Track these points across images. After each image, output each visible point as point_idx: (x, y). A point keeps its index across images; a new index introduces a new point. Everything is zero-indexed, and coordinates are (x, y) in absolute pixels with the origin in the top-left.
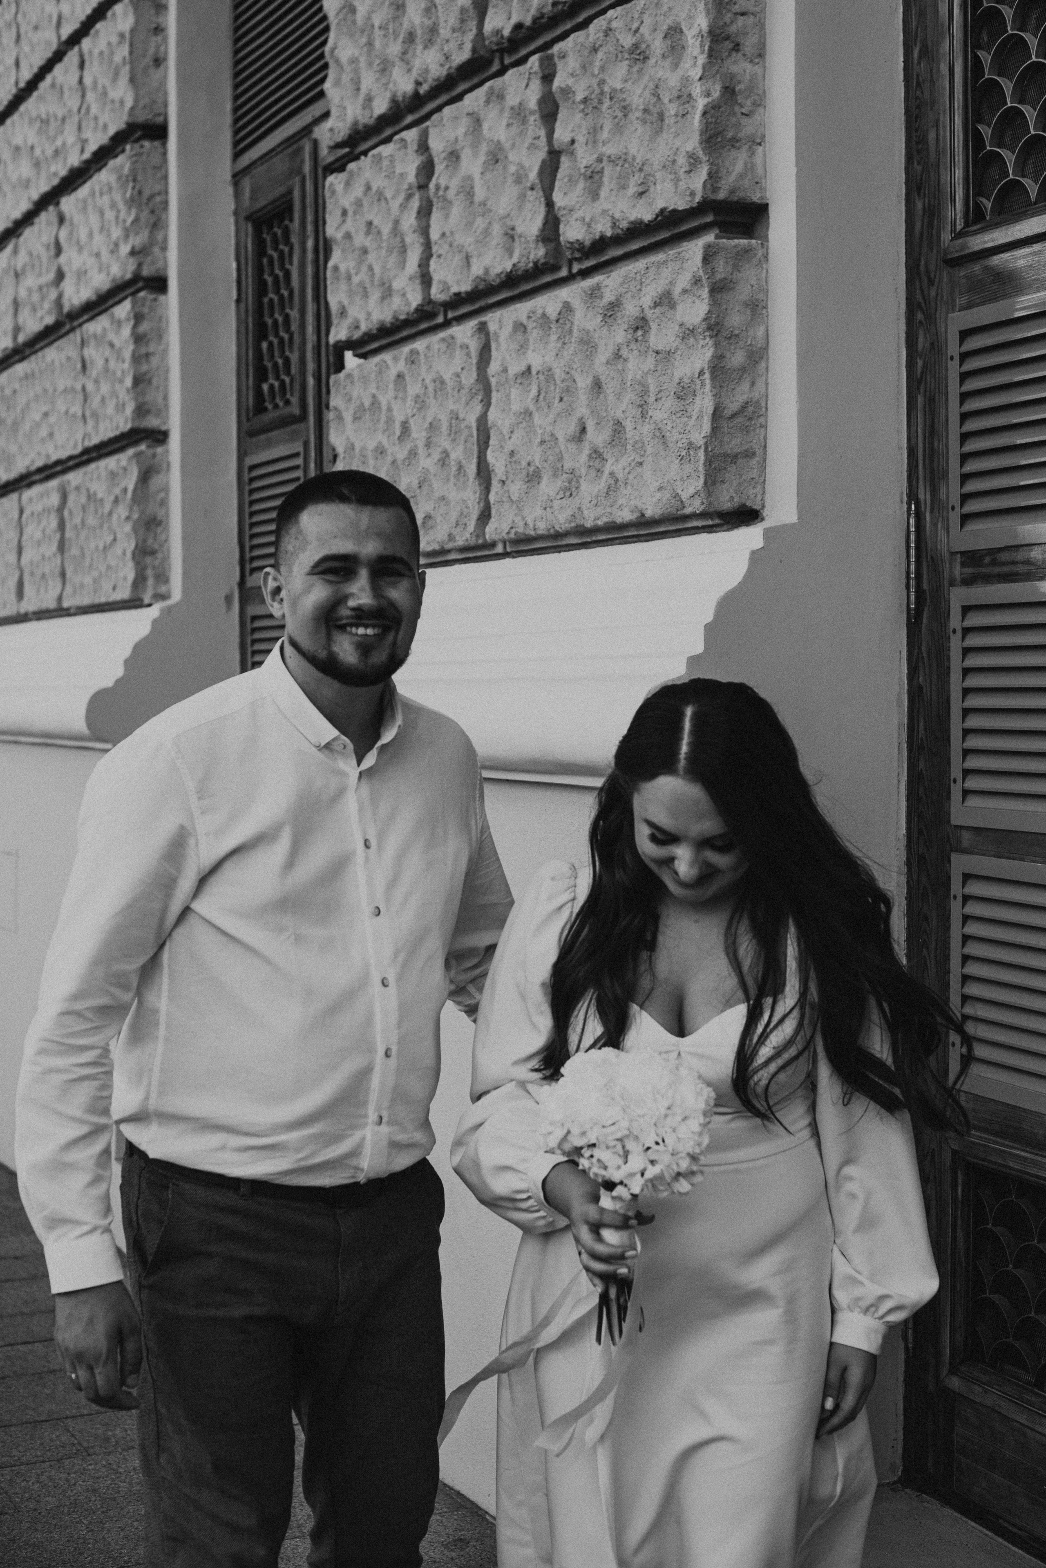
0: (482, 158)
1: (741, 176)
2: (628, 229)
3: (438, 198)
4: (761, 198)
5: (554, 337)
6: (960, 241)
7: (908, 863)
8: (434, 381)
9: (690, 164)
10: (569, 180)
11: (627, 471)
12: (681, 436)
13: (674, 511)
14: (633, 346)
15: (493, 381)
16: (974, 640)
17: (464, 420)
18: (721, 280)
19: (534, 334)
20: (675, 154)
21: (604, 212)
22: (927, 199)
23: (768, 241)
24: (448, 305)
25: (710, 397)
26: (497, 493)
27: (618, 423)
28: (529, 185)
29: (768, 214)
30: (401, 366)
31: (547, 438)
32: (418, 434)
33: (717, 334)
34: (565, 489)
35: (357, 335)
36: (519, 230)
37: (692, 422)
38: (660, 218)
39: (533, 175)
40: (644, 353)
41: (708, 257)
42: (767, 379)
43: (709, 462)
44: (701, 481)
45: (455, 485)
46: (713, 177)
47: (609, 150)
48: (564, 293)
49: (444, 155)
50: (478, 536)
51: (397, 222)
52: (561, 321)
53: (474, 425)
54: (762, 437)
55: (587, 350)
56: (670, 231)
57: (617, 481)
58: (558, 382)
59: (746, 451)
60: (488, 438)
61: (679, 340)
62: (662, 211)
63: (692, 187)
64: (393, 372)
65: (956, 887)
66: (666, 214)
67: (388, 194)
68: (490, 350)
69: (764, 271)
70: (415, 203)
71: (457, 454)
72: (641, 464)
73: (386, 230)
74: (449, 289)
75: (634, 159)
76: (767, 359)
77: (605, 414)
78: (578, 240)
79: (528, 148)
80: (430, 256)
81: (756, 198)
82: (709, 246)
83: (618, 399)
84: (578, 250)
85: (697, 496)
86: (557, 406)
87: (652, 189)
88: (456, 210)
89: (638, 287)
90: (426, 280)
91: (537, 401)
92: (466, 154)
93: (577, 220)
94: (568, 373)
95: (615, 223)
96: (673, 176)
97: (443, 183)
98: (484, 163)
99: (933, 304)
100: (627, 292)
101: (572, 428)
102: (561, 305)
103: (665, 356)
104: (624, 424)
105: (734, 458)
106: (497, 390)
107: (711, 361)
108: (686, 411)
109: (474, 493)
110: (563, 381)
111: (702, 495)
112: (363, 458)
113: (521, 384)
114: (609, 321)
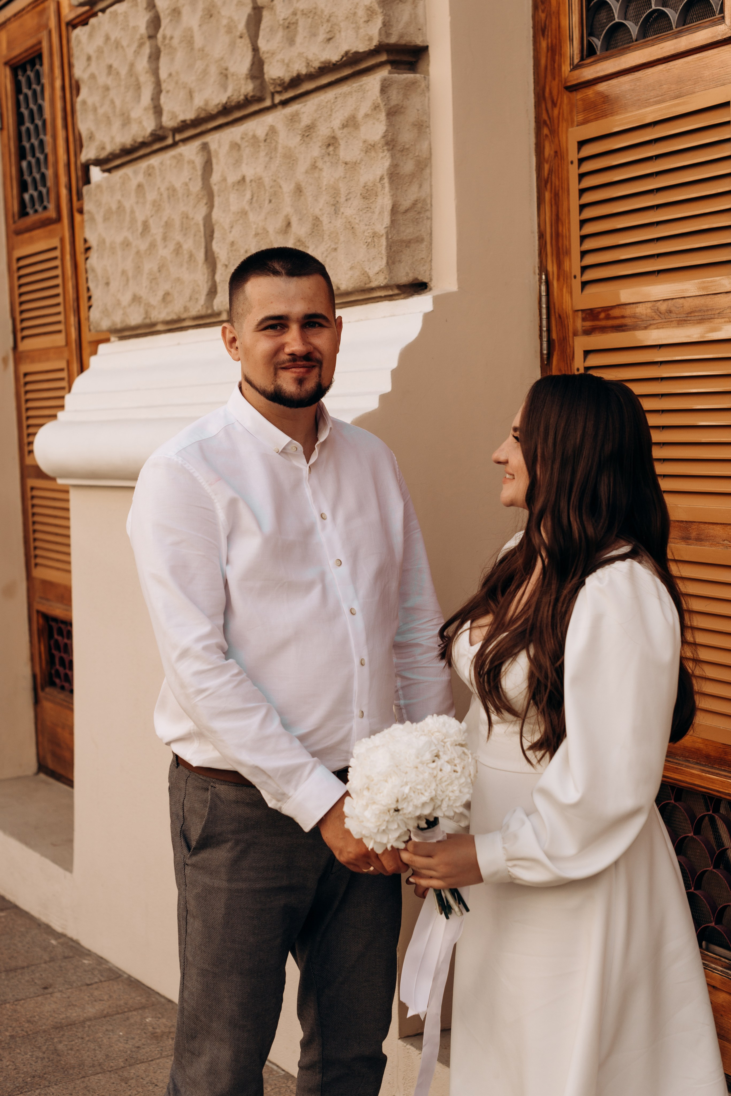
0: (199, 13)
1: (408, 24)
2: (320, 68)
3: (165, 46)
4: (423, 41)
5: (262, 154)
6: (577, 72)
8: (168, 189)
9: (368, 15)
10: (271, 30)
11: (325, 255)
12: (367, 227)
13: (362, 284)
14: (326, 158)
15: (215, 188)
17: (193, 219)
18: (394, 106)
19: (247, 152)
20: (356, 8)
21: (300, 55)
22: (550, 40)
23: (428, 75)
24: (176, 130)
25: (389, 197)
26: (221, 274)
27: (317, 219)
28: (238, 34)
29: (428, 54)
30: (141, 178)
31: (260, 231)
32: (156, 230)
33: (392, 148)
35: (103, 155)
36: (232, 70)
37: (376, 216)
38: (344, 59)
39: (241, 26)
40: (335, 164)
41: (384, 89)
42: (431, 182)
43: (390, 246)
44: (384, 262)
45: (187, 269)
46: (386, 25)
47: (301, 6)
48: (269, 119)
49: (168, 11)
50: (207, 308)
51: (132, 65)
52: (268, 141)
53: (201, 223)
54: (428, 226)
55: (289, 163)
56: (352, 68)
58: (267, 188)
59: (417, 237)
60: (212, 232)
61: (363, 154)
62: (347, 53)
63: (370, 33)
64: (134, 183)
66: (350, 55)
67: (124, 43)
68: (211, 164)
69: (427, 99)
70: (147, 50)
71: (188, 245)
72: (335, 249)
73: (123, 71)
74: (176, 117)
75: (322, 11)
76: (431, 167)
77: (305, 212)
78: (279, 77)
79: (237, 5)
80: (160, 91)
81: (419, 42)
82: (385, 80)
83: (316, 200)
84: (280, 85)
85: (381, 273)
86: (267, 207)
87: (337, 36)
88: (180, 55)
89: (329, 113)
90: (158, 110)
91: (251, 203)
92: (186, 11)
93: (278, 61)
94: (275, 181)
95: (308, 63)
96: (354, 25)
97: (168, 34)
98: (201, 17)
99: (556, 121)
100: (320, 117)
101: (279, 222)
102: (268, 128)
103: (352, 167)
104: (321, 219)
105: (408, 243)
106: (219, 196)
107: (389, 169)
108: (370, 208)
109: (204, 274)
110: (271, 187)
111: (385, 272)
112: (113, 250)
113: (237, 190)
114: (306, 139)
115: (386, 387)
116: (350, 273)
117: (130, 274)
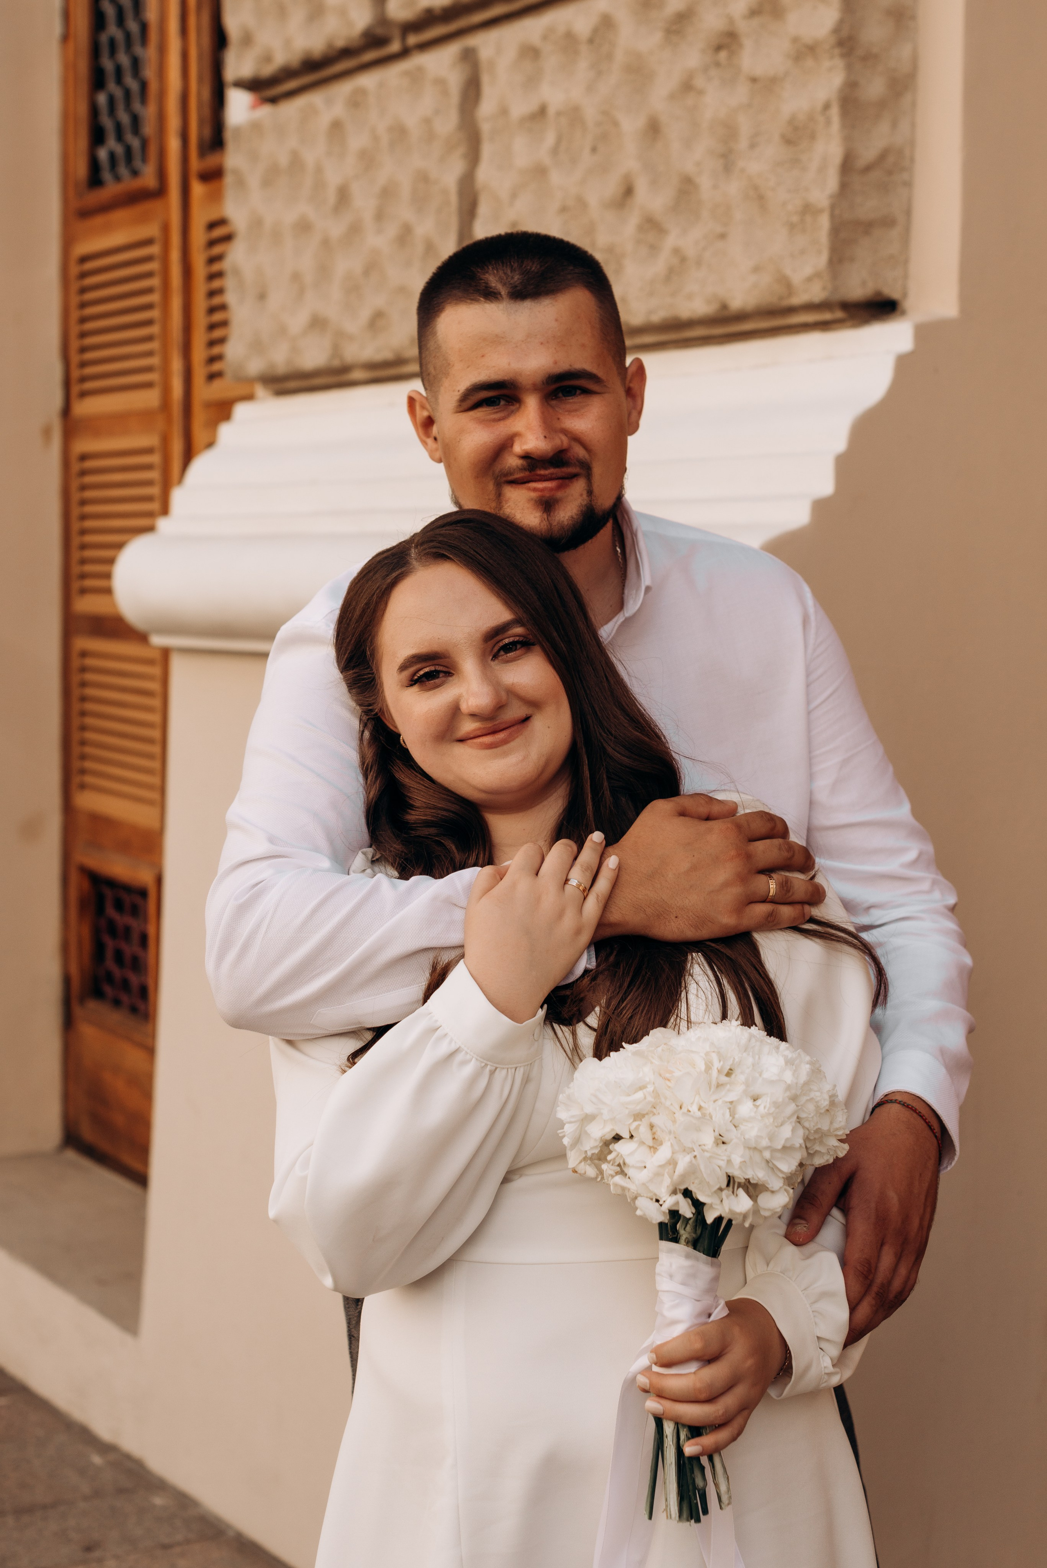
8: (391, 129)
11: (702, 244)
12: (791, 196)
13: (776, 300)
14: (713, 72)
15: (485, 128)
17: (437, 182)
19: (551, 62)
24: (411, 27)
25: (838, 142)
27: (688, 180)
30: (338, 110)
31: (571, 203)
32: (364, 203)
33: (849, 53)
35: (268, 70)
37: (809, 175)
40: (729, 82)
42: (913, 118)
43: (836, 230)
44: (824, 258)
45: (421, 270)
48: (602, 3)
52: (596, 42)
53: (453, 188)
54: (905, 198)
55: (637, 81)
57: (683, 260)
58: (590, 125)
59: (885, 217)
60: (475, 205)
61: (789, 63)
64: (325, 119)
68: (479, 84)
71: (425, 226)
72: (723, 236)
76: (914, 91)
77: (665, 168)
83: (688, 147)
85: (815, 279)
86: (587, 159)
91: (555, 153)
94: (606, 113)
101: (611, 187)
102: (596, 19)
103: (766, 85)
104: (697, 180)
105: (867, 227)
106: (492, 140)
107: (841, 90)
108: (797, 160)
110: (598, 124)
111: (824, 277)
112: (277, 237)
113: (530, 131)
114: (674, 38)
115: (826, 486)
116: (753, 279)
117: (308, 279)
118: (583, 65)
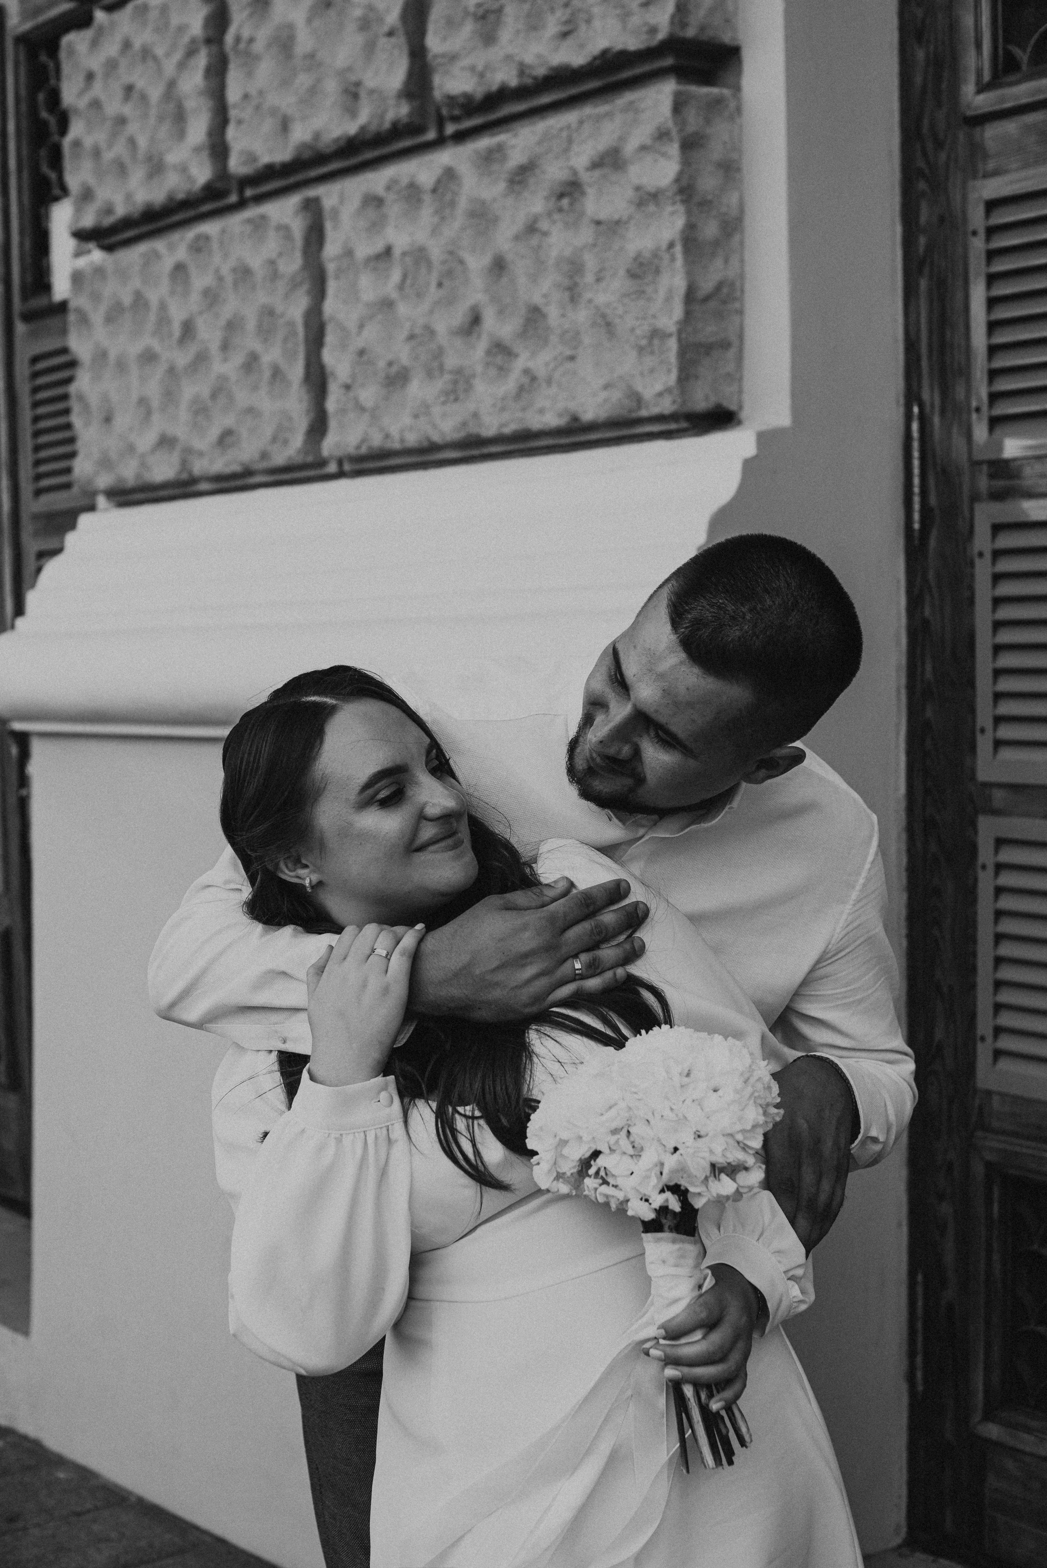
1: (712, 11)
2: (543, 77)
3: (238, 52)
4: (734, 39)
7: (910, 829)
10: (450, 22)
11: (552, 365)
12: (639, 322)
13: (626, 412)
14: (556, 216)
15: (330, 268)
16: (1006, 565)
17: (282, 315)
18: (692, 135)
19: (394, 209)
21: (507, 58)
22: (931, 48)
23: (741, 92)
24: (251, 181)
25: (681, 275)
26: (338, 400)
27: (535, 310)
28: (382, 30)
29: (741, 59)
30: (181, 254)
32: (209, 335)
33: (688, 199)
34: (447, 393)
35: (109, 221)
36: (370, 81)
37: (655, 304)
38: (598, 62)
39: (391, 18)
40: (573, 225)
41: (679, 106)
42: (742, 254)
43: (683, 352)
44: (674, 375)
45: (269, 393)
46: (681, 11)
48: (445, 157)
50: (308, 453)
51: (172, 84)
52: (440, 191)
53: (299, 320)
54: (738, 324)
55: (481, 225)
57: (534, 379)
58: (435, 264)
59: (722, 340)
60: (323, 334)
61: (632, 208)
62: (605, 52)
63: (652, 22)
64: (168, 262)
65: (986, 854)
66: (610, 55)
67: (159, 51)
68: (322, 230)
69: (737, 128)
70: (201, 61)
71: (272, 355)
72: (572, 358)
73: (155, 94)
74: (258, 158)
76: (742, 232)
77: (511, 300)
78: (462, 94)
80: (226, 122)
81: (727, 38)
82: (675, 93)
83: (535, 281)
84: (462, 106)
85: (666, 394)
86: (433, 293)
87: (583, 27)
88: (266, 67)
89: (566, 146)
90: (219, 150)
91: (401, 288)
93: (463, 69)
94: (452, 253)
95: (524, 71)
96: (619, 11)
97: (245, 34)
100: (546, 153)
101: (458, 318)
102: (440, 171)
103: (610, 228)
104: (545, 310)
105: (708, 349)
106: (337, 277)
107: (683, 232)
108: (643, 292)
109: (301, 401)
110: (444, 262)
111: (676, 392)
112: (121, 366)
113: (375, 269)
114: (517, 188)
116: (604, 395)
117: (155, 404)
118: (427, 213)
